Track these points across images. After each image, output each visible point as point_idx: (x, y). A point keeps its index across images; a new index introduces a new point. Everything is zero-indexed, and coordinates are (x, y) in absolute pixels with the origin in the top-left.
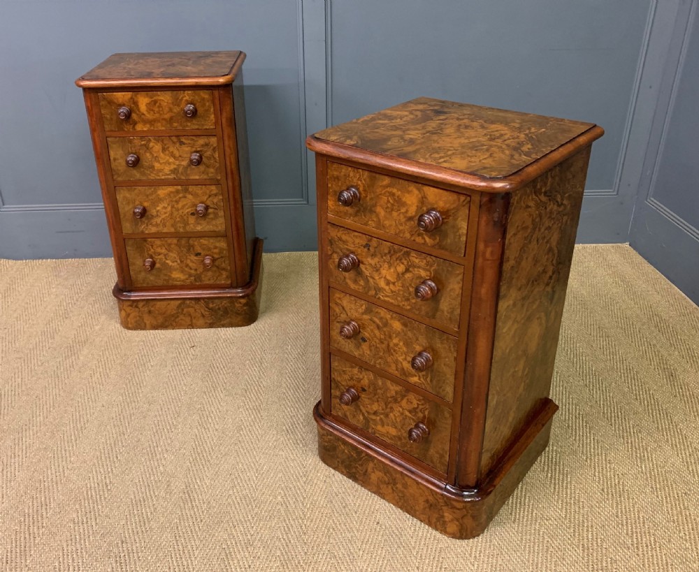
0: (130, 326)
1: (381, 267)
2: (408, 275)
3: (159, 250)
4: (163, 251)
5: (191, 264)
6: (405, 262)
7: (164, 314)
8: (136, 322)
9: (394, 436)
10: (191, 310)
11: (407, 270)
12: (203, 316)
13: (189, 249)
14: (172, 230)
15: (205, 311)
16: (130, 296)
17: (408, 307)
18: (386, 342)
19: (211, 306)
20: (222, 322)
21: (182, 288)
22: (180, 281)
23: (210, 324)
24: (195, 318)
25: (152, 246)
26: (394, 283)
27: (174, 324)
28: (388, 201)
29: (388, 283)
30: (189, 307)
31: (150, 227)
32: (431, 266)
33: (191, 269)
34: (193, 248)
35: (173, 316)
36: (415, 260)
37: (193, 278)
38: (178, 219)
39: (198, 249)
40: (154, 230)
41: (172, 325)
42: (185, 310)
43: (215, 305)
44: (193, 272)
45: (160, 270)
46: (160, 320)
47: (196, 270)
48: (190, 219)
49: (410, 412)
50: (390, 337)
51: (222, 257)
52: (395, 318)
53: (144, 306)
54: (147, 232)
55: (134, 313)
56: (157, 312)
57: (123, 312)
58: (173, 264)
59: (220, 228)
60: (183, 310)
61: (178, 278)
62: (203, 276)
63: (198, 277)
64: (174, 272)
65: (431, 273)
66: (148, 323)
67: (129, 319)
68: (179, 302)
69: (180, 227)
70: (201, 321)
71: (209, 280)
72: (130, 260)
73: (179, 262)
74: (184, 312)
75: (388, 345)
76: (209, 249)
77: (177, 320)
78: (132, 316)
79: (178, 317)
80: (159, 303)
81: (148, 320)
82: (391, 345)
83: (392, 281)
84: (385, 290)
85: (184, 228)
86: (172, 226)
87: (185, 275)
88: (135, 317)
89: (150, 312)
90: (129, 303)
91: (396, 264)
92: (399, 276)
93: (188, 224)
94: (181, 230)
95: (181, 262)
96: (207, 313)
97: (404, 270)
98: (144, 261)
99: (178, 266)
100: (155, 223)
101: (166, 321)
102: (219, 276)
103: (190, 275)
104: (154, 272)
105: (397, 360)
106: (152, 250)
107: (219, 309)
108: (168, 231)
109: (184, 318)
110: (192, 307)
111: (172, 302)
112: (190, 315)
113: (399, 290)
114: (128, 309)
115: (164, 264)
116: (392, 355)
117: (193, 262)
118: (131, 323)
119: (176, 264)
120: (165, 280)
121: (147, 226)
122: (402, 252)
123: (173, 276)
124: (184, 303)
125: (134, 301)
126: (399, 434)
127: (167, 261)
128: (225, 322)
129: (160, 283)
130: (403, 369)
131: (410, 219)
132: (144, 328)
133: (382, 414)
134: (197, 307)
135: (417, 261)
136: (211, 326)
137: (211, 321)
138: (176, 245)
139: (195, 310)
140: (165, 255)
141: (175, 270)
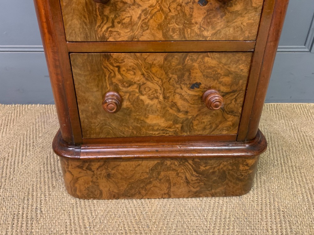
0: (78, 193)
3: (130, 76)
4: (138, 78)
5: (180, 103)
7: (129, 179)
8: (88, 189)
10: (172, 174)
12: (188, 182)
13: (183, 75)
14: (159, 36)
15: (192, 175)
16: (79, 154)
19: (202, 168)
20: (213, 191)
21: (160, 140)
22: (158, 130)
23: (196, 192)
24: (175, 184)
25: (119, 67)
27: (143, 192)
30: (169, 169)
31: (118, 27)
33: (179, 110)
34: (190, 74)
35: (142, 181)
37: (179, 126)
38: (173, 13)
39: (198, 77)
40: (124, 35)
41: (140, 193)
42: (162, 174)
43: (207, 168)
44: (181, 116)
45: (128, 112)
46: (124, 187)
47: (187, 112)
48: (196, 13)
51: (234, 92)
53: (100, 167)
54: (111, 39)
55: (85, 177)
56: (119, 176)
57: (68, 175)
58: (151, 103)
59: (247, 34)
60: (159, 174)
61: (155, 125)
62: (195, 123)
63: (187, 125)
64: (150, 116)
66: (105, 190)
67: (77, 185)
68: (156, 162)
69: (174, 30)
70: (184, 189)
71: (204, 129)
72: (80, 93)
73: (161, 97)
74: (160, 177)
76: (216, 77)
77: (148, 187)
78: (81, 181)
79: (150, 182)
80: (123, 163)
81: (104, 185)
85: (182, 32)
86: (160, 27)
87: (167, 120)
88: (86, 183)
89: (109, 176)
90: (78, 164)
93: (191, 23)
94: (176, 37)
95: (164, 98)
96: (194, 178)
98: (104, 96)
99: (159, 106)
100: (127, 20)
101: (132, 188)
102: (221, 122)
103: (176, 121)
104: (119, 115)
106: (119, 76)
107: (214, 173)
108: (151, 38)
109: (159, 185)
110: (173, 170)
111: (144, 163)
112: (168, 181)
114: (76, 172)
115: (137, 103)
117: (185, 100)
118: (80, 191)
119: (156, 101)
120: (135, 128)
121: (113, 26)
123: (149, 121)
124: (162, 164)
125: (85, 161)
127: (142, 97)
128: (218, 190)
129: (127, 132)
132: (99, 196)
134: (181, 170)
136: (196, 195)
137: (198, 189)
138: (161, 67)
139: (178, 174)
140: (140, 86)
141: (153, 112)
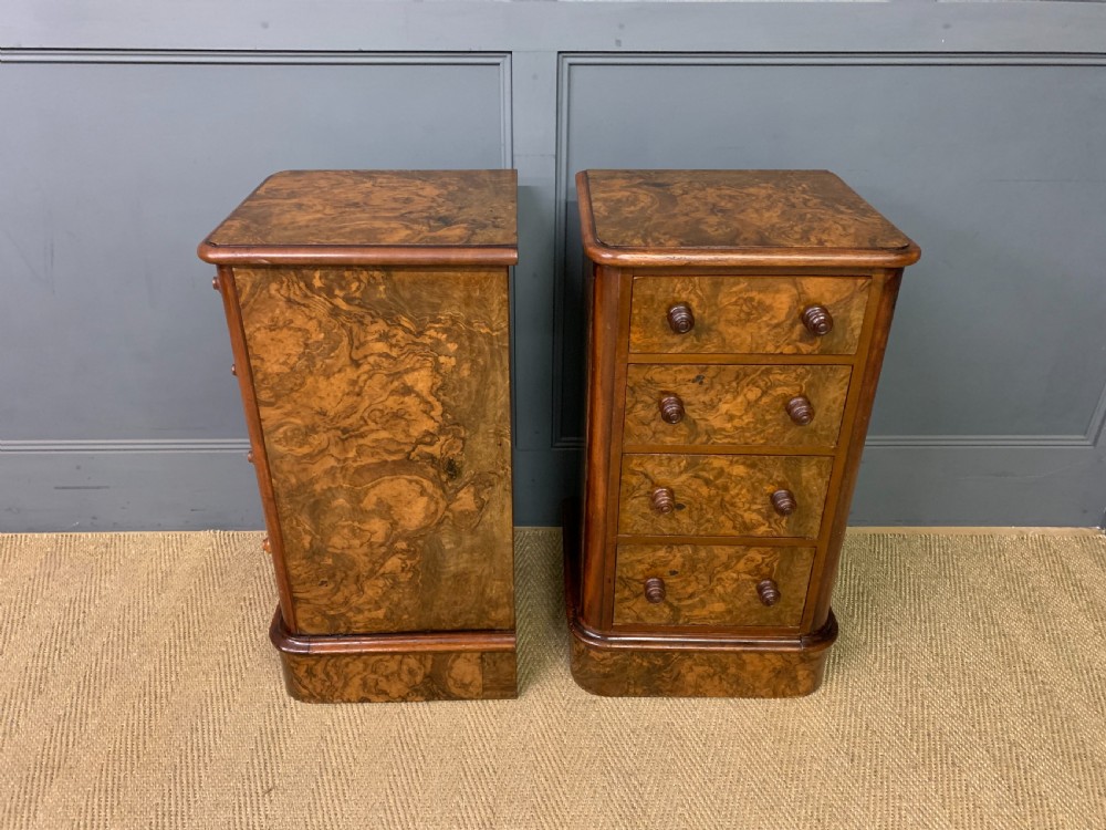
1: (720, 400)
2: (765, 400)
6: (762, 384)
9: (721, 613)
11: (764, 393)
17: (762, 442)
18: (719, 499)
26: (740, 417)
28: (741, 311)
29: (731, 418)
32: (803, 379)
36: (778, 377)
49: (749, 573)
50: (726, 489)
52: (737, 462)
65: (801, 387)
75: (722, 500)
82: (727, 498)
83: (739, 414)
84: (724, 429)
91: (745, 390)
92: (750, 405)
97: (759, 395)
105: (735, 516)
113: (748, 424)
116: (728, 511)
122: (759, 373)
126: (730, 606)
130: (744, 523)
131: (777, 326)
133: (704, 592)
135: (781, 378)
